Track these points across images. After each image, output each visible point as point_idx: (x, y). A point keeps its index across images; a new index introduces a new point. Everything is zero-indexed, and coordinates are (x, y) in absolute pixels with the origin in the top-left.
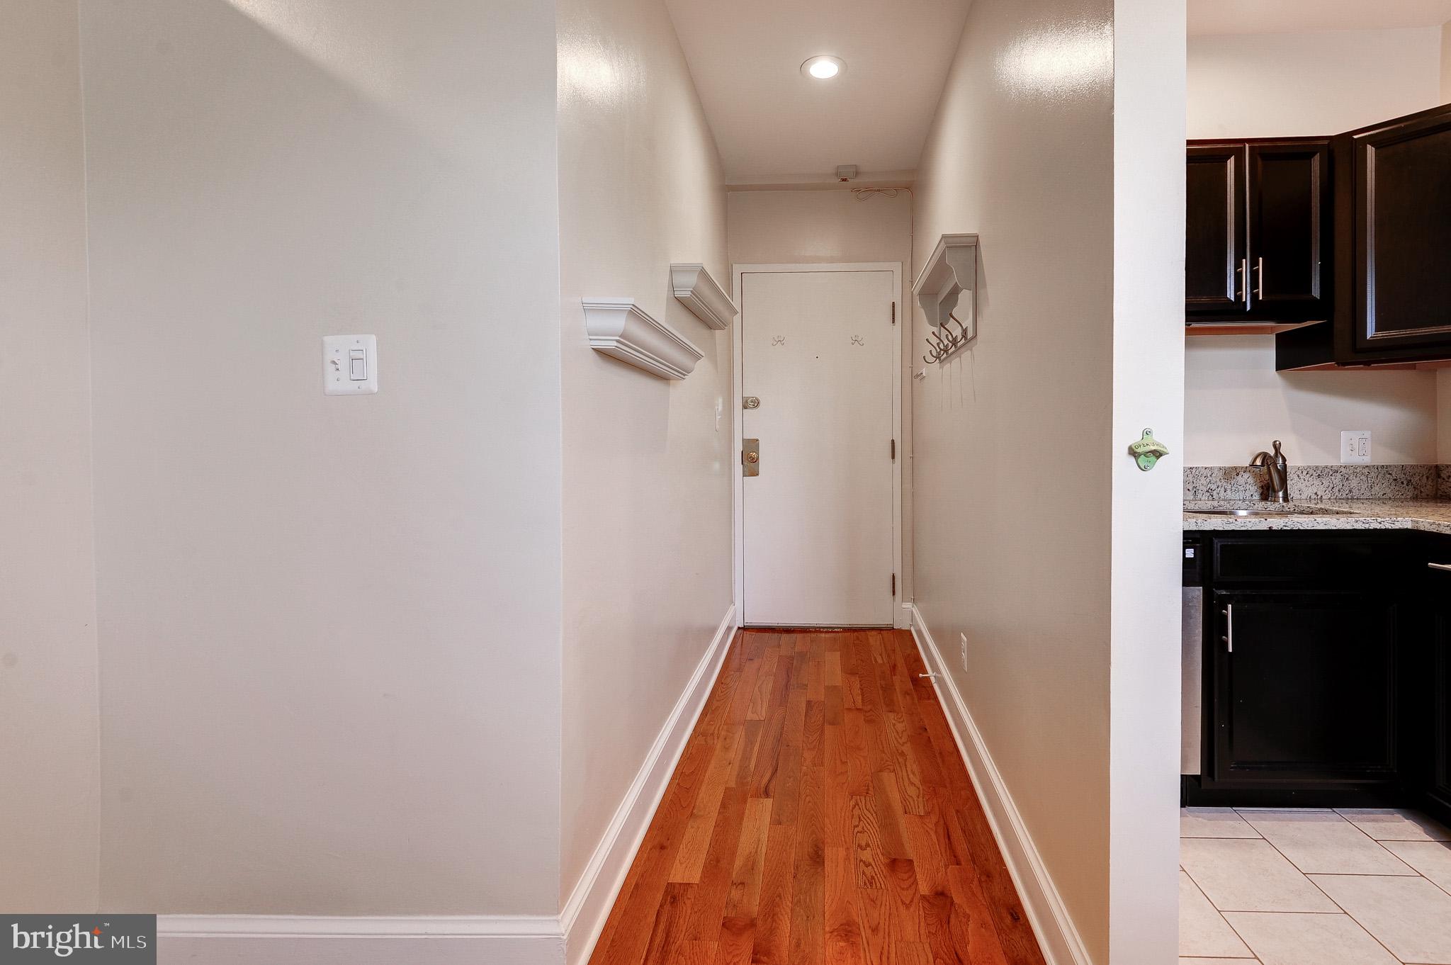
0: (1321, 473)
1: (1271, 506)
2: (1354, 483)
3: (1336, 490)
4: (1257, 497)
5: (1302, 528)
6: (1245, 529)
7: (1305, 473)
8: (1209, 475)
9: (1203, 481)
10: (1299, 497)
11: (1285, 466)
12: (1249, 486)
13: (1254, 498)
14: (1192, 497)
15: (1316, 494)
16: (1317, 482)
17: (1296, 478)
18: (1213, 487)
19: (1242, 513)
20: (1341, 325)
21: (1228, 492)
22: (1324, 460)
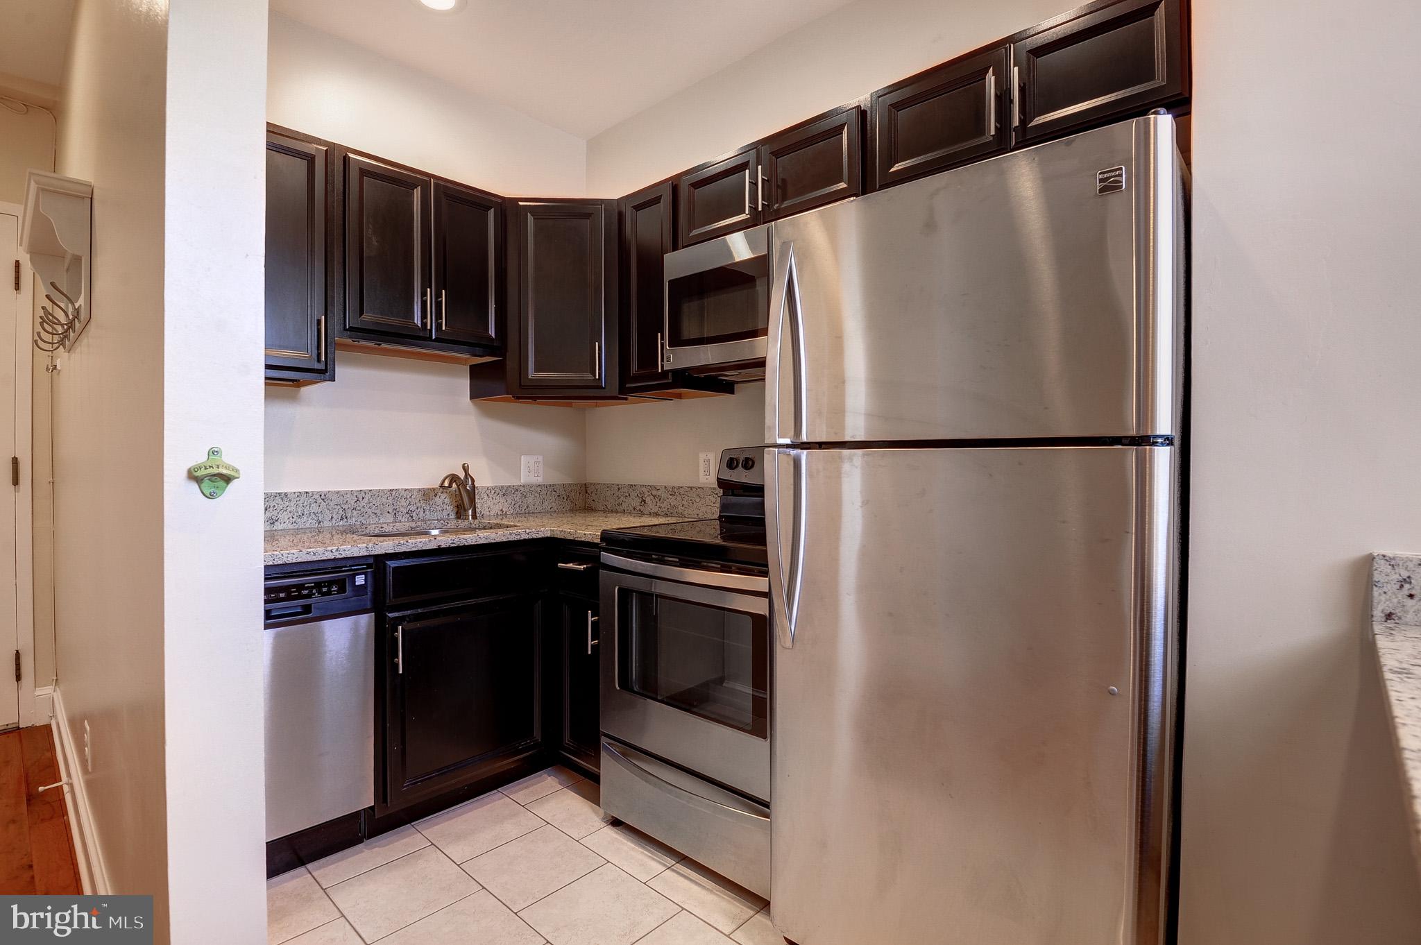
0: (505, 492)
1: (462, 524)
2: (530, 500)
3: (517, 506)
4: (452, 516)
5: (466, 544)
6: (416, 549)
7: (493, 492)
8: (408, 497)
9: (403, 503)
10: (488, 514)
11: (473, 487)
12: (445, 505)
13: (450, 517)
14: (392, 520)
15: (502, 510)
16: (502, 500)
17: (486, 497)
18: (413, 508)
19: (435, 532)
20: (511, 364)
21: (427, 512)
22: (507, 480)
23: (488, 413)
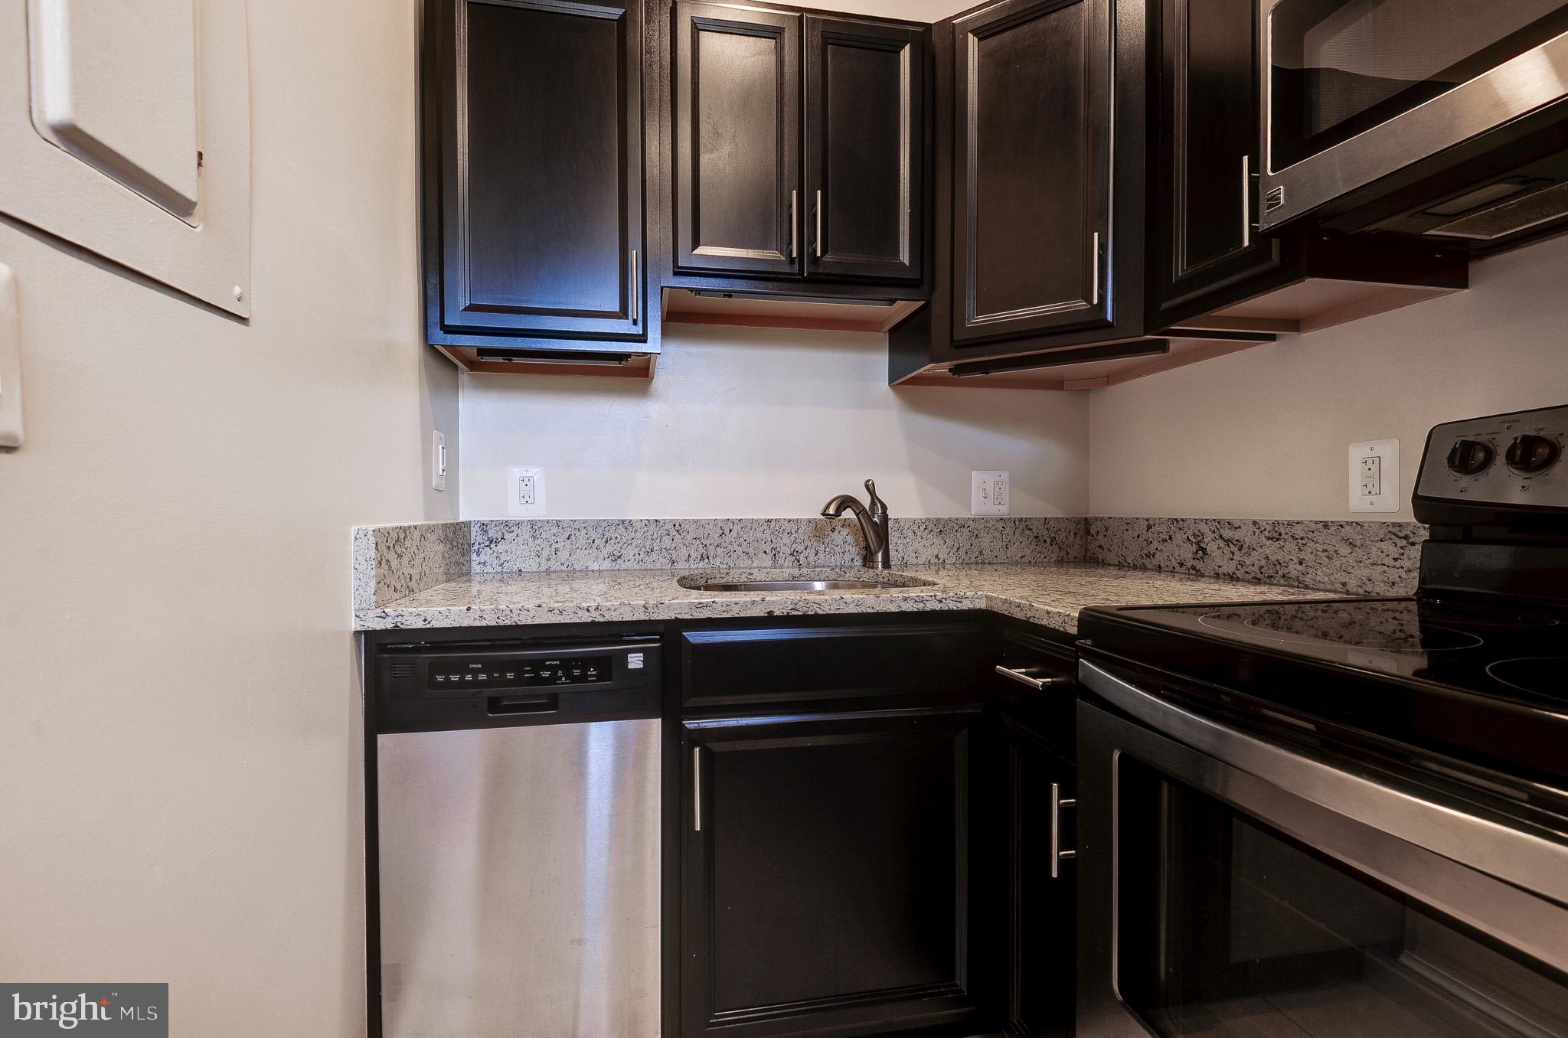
0: (941, 527)
1: (867, 575)
2: (985, 541)
3: (962, 551)
4: (858, 562)
7: (922, 528)
8: (793, 532)
9: (786, 539)
10: (915, 561)
11: (885, 518)
12: (845, 546)
13: (856, 563)
14: (770, 563)
15: (937, 556)
16: (938, 541)
17: (911, 535)
18: (800, 548)
19: (819, 586)
20: (940, 309)
21: (821, 555)
22: (947, 509)
23: (915, 404)
